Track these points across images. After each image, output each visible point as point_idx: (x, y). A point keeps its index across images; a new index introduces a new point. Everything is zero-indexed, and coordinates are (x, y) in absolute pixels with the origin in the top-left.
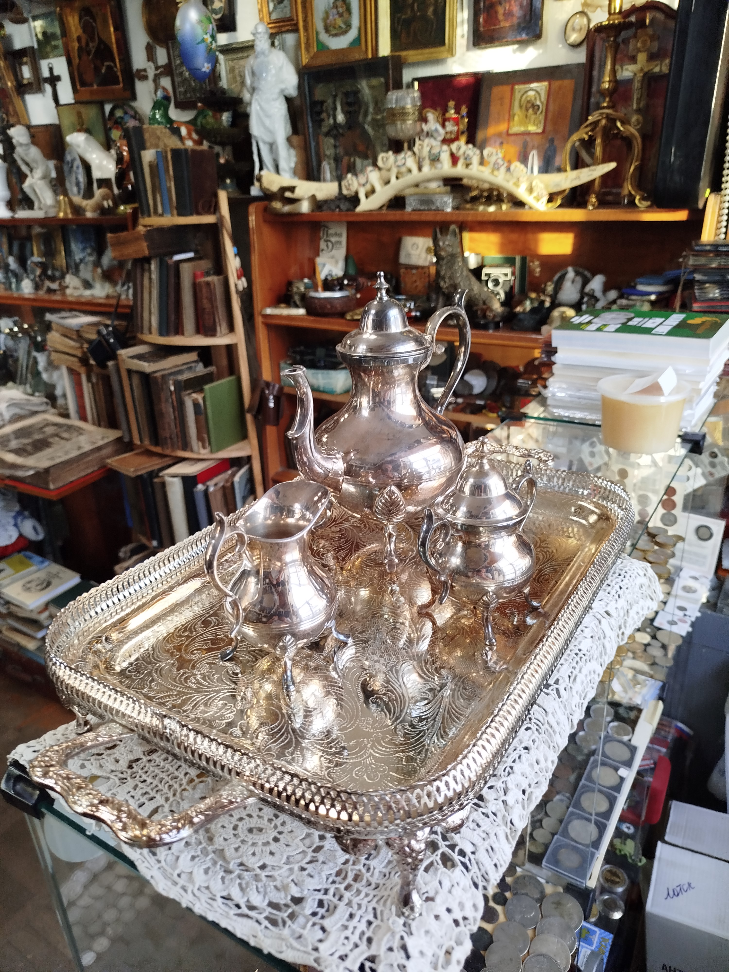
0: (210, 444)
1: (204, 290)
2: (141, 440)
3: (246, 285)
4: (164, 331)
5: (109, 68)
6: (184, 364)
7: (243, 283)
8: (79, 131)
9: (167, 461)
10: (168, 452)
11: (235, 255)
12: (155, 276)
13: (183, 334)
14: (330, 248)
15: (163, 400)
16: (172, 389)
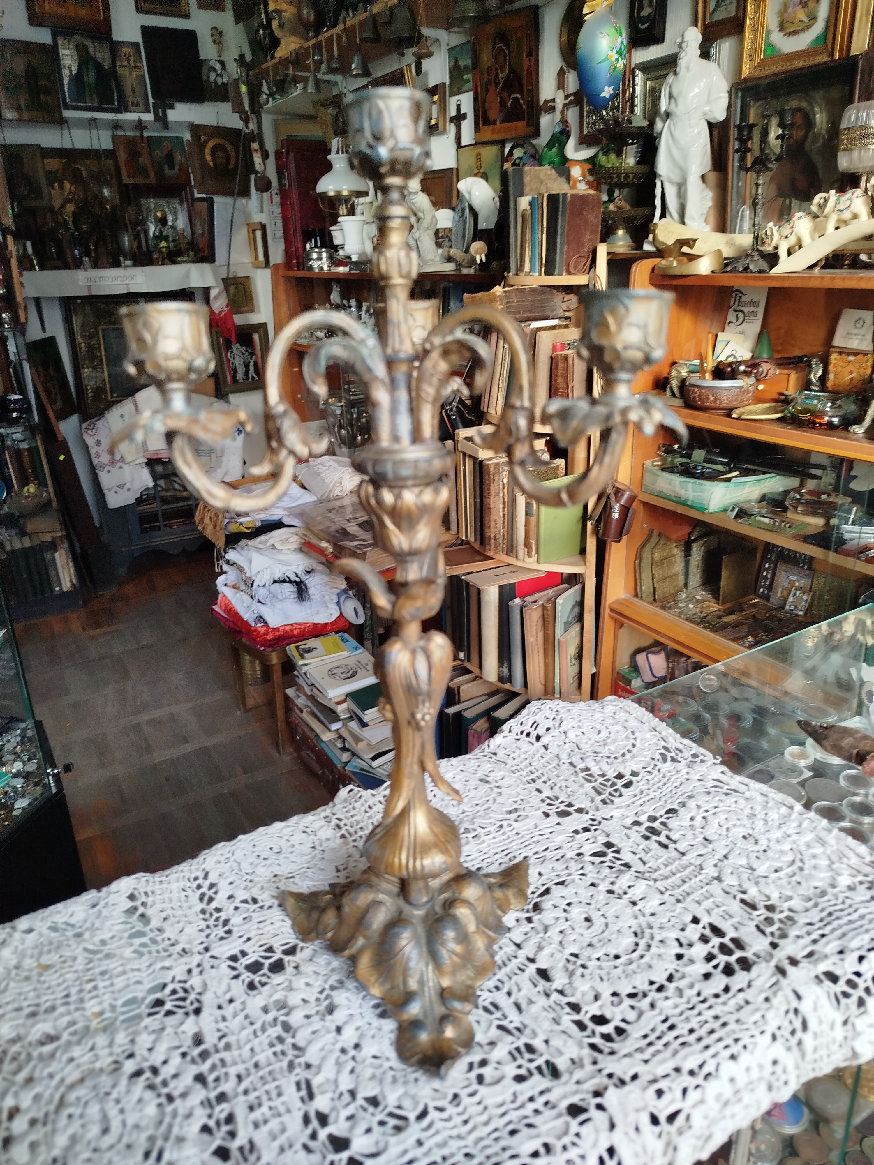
0: (537, 552)
1: (561, 366)
2: (467, 536)
5: (516, 100)
8: (476, 175)
10: (490, 553)
14: (741, 320)
15: (493, 493)
16: (505, 481)
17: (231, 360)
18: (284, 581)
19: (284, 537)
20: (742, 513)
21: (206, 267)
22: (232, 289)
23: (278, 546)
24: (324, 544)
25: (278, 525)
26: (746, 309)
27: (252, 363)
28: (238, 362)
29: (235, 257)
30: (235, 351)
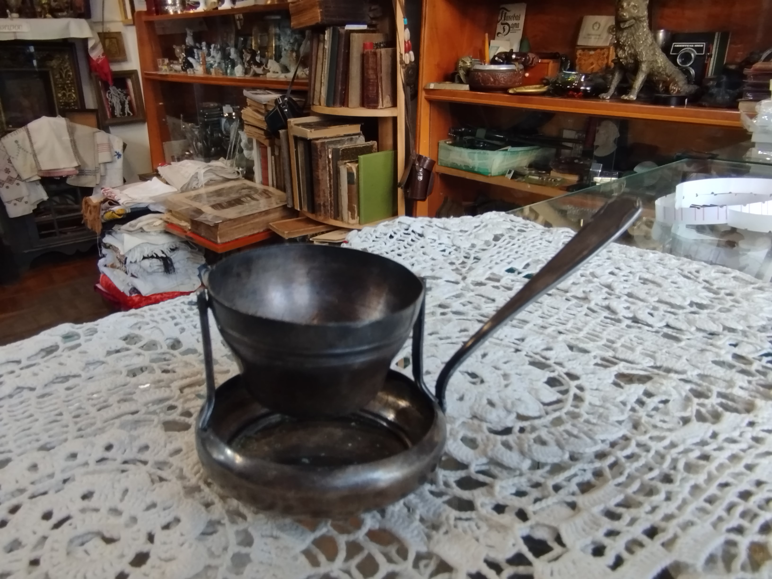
0: (359, 215)
1: (371, 60)
2: (301, 208)
3: (413, 59)
4: (330, 102)
6: (345, 136)
7: (409, 57)
9: (321, 228)
10: (320, 219)
11: (405, 27)
12: (327, 46)
13: (348, 106)
14: (507, 31)
15: (321, 167)
16: (330, 156)
17: (110, 99)
18: (152, 257)
19: (151, 221)
20: (517, 175)
21: (83, 22)
22: (107, 42)
23: (145, 228)
24: (183, 224)
25: (145, 211)
26: (510, 22)
27: (127, 102)
28: (116, 101)
29: (108, 16)
30: (112, 92)
